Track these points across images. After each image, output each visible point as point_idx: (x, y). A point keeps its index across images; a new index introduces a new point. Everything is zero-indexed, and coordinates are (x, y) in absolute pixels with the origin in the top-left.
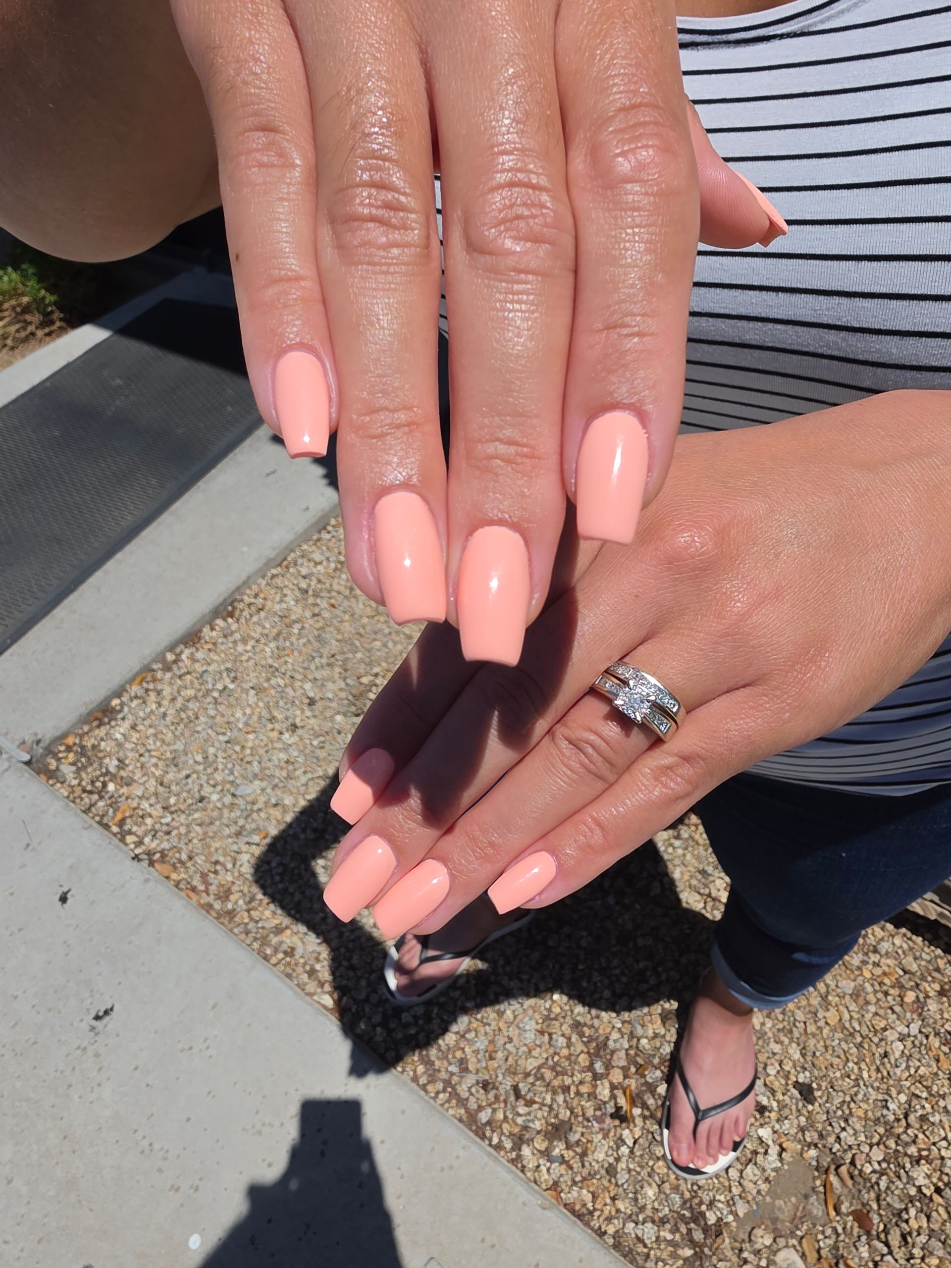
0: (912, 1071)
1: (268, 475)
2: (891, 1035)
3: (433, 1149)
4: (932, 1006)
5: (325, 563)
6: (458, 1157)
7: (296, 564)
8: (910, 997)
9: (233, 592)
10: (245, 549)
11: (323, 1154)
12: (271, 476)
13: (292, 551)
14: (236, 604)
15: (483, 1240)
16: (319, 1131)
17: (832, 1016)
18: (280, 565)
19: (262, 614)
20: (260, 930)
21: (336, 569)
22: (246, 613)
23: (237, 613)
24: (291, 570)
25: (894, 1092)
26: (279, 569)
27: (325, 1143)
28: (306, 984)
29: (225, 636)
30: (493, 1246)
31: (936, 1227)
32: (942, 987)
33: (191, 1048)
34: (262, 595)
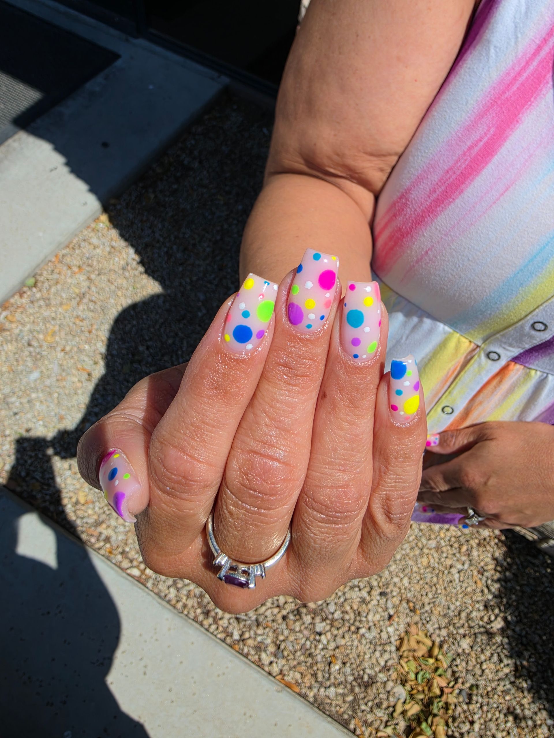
0: (464, 589)
1: (52, 170)
2: (454, 571)
3: (212, 664)
4: (475, 553)
5: (101, 247)
6: (227, 668)
7: (80, 246)
8: (464, 548)
9: (35, 269)
10: (41, 234)
11: (145, 674)
12: (54, 172)
13: (76, 235)
14: (38, 277)
15: (245, 714)
16: (141, 659)
17: (425, 561)
18: (68, 246)
19: (59, 287)
20: (85, 525)
21: (110, 253)
22: (46, 285)
23: (39, 285)
24: (77, 251)
25: (454, 600)
26: (68, 250)
27: (146, 667)
28: (121, 562)
29: (32, 302)
30: (251, 716)
31: (470, 668)
32: (480, 541)
33: (48, 613)
34: (56, 271)
